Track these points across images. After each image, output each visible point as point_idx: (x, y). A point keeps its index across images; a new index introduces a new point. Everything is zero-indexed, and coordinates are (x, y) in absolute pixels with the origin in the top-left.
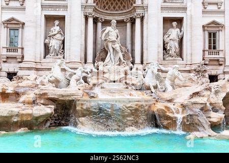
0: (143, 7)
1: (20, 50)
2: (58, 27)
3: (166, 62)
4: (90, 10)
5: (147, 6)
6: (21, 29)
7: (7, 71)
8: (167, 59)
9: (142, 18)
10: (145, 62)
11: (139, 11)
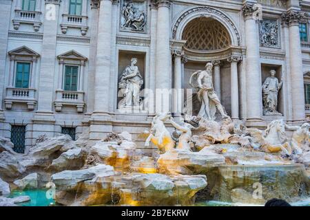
0: (241, 49)
1: (80, 96)
2: (136, 67)
3: (265, 117)
4: (178, 48)
5: (246, 50)
6: (82, 67)
7: (63, 124)
8: (267, 114)
9: (239, 63)
10: (245, 117)
11: (235, 54)
